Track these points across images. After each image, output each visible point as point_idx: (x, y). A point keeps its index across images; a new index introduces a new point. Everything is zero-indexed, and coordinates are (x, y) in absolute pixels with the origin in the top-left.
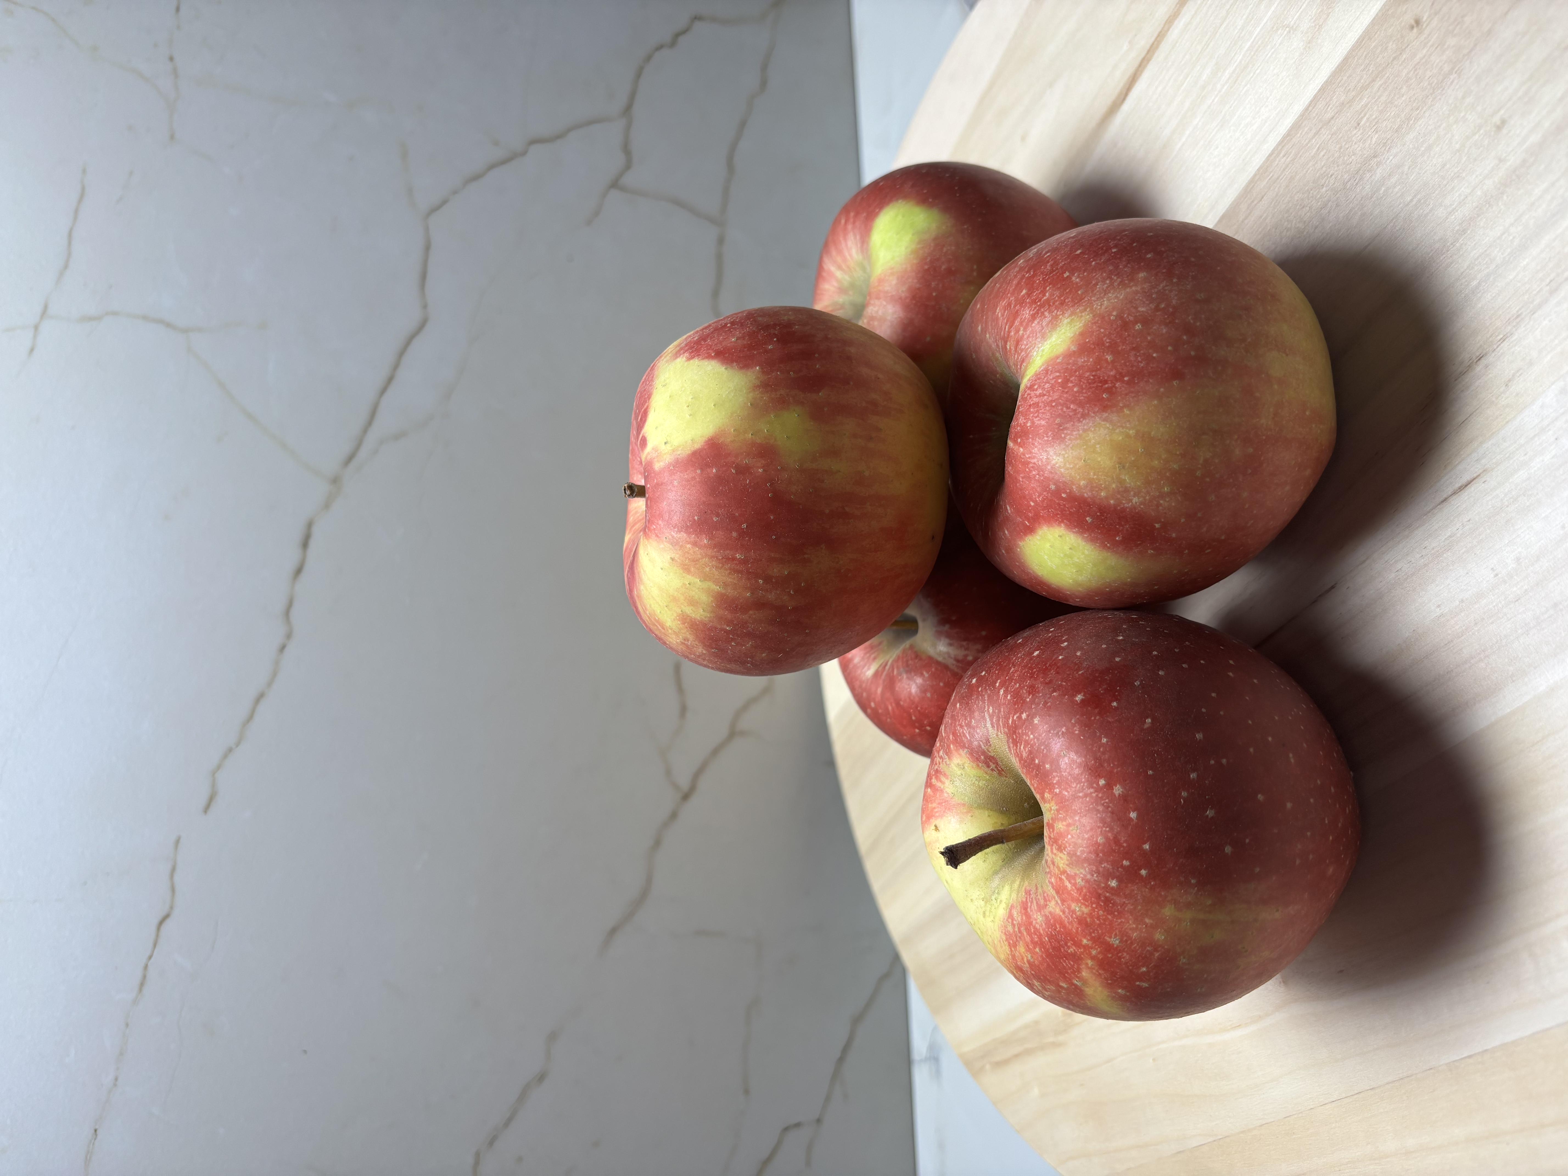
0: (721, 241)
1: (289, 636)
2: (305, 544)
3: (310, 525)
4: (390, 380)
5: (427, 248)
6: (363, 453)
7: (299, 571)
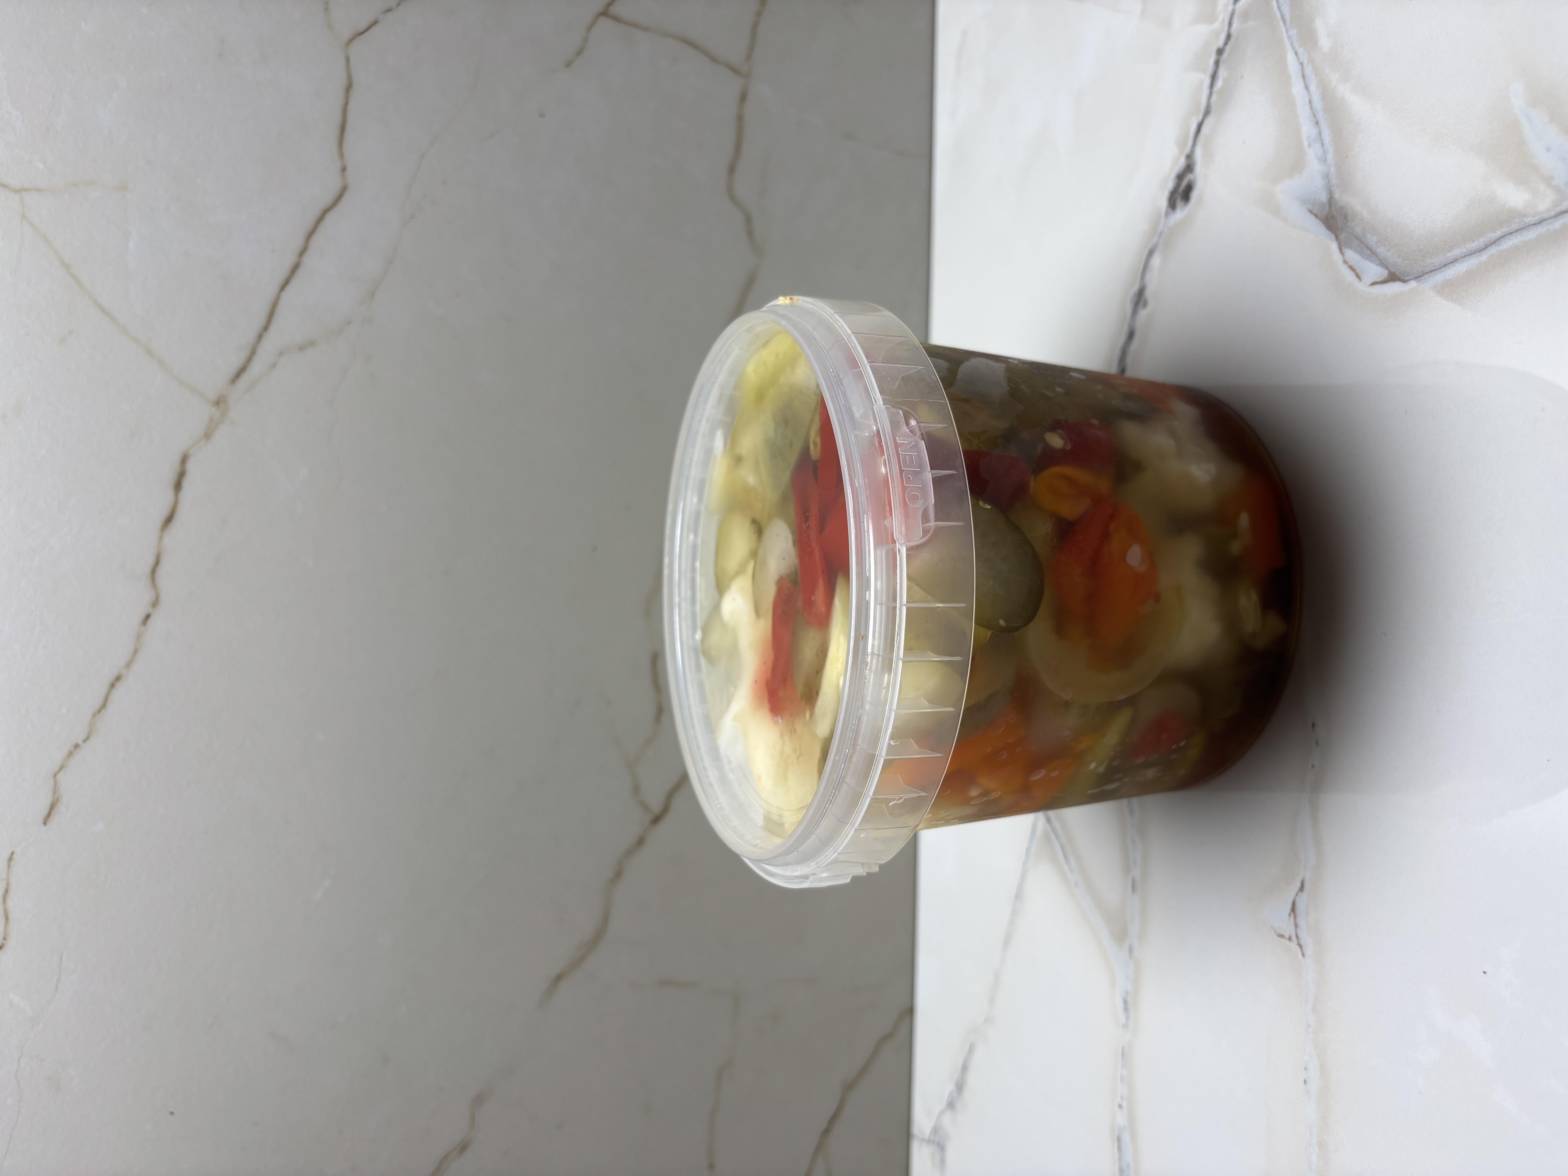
0: (743, 97)
1: (155, 603)
2: (178, 486)
3: (184, 460)
4: (295, 269)
5: (349, 88)
6: (256, 368)
7: (169, 520)
